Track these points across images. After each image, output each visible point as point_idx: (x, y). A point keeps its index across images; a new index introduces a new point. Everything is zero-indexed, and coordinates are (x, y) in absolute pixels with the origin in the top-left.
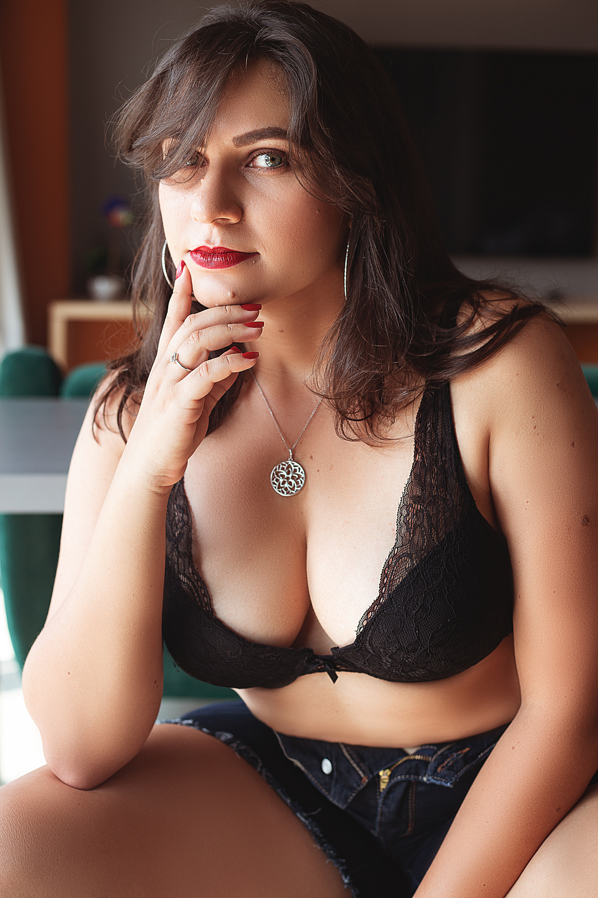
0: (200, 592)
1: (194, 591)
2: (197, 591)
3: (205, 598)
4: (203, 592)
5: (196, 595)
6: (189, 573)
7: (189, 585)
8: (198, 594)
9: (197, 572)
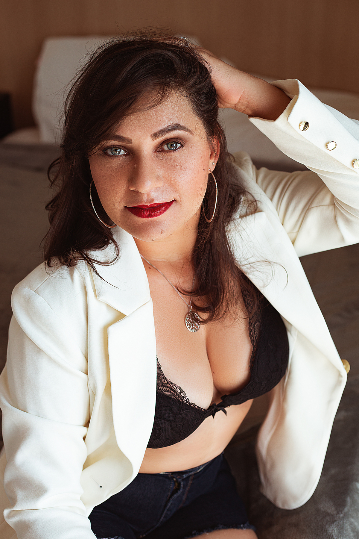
0: (177, 392)
1: (173, 393)
2: (175, 392)
3: (182, 394)
4: (179, 391)
5: (175, 394)
6: (166, 384)
7: (168, 390)
8: (176, 393)
9: (170, 382)
